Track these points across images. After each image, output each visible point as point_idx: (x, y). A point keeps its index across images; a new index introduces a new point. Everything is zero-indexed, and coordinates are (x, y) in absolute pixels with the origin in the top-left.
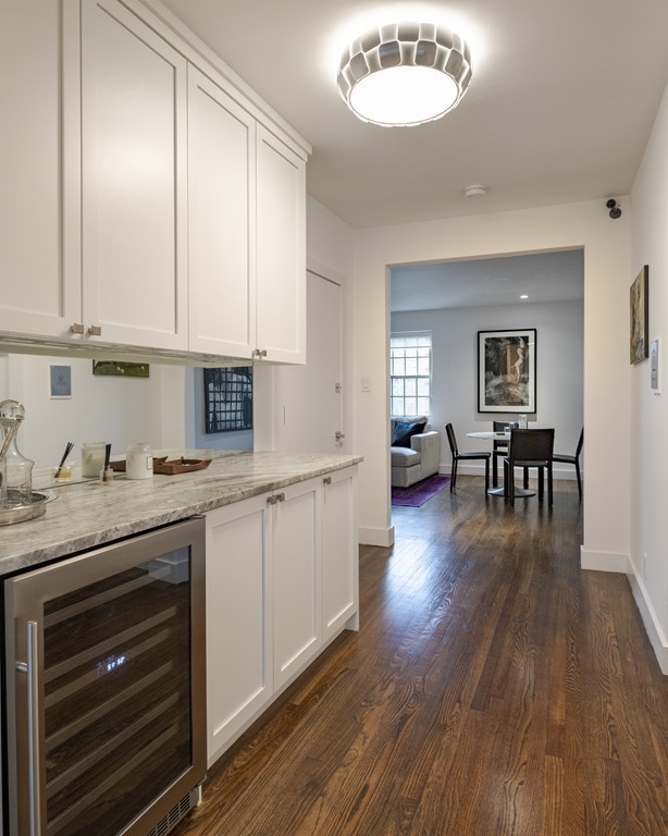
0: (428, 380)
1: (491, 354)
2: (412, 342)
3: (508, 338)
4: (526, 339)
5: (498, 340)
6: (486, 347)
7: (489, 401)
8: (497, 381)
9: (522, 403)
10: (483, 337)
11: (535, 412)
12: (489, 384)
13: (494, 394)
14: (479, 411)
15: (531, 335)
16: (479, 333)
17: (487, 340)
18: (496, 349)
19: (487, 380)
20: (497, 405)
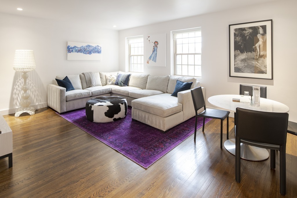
0: (200, 55)
1: (238, 39)
2: (192, 34)
3: (250, 28)
4: (264, 28)
5: (244, 29)
6: (235, 34)
7: (237, 70)
8: (243, 56)
9: (262, 72)
10: (233, 28)
11: (272, 79)
12: (237, 59)
13: (241, 65)
14: (230, 76)
15: (268, 24)
16: (230, 25)
17: (236, 30)
18: (243, 36)
19: (235, 56)
20: (243, 72)
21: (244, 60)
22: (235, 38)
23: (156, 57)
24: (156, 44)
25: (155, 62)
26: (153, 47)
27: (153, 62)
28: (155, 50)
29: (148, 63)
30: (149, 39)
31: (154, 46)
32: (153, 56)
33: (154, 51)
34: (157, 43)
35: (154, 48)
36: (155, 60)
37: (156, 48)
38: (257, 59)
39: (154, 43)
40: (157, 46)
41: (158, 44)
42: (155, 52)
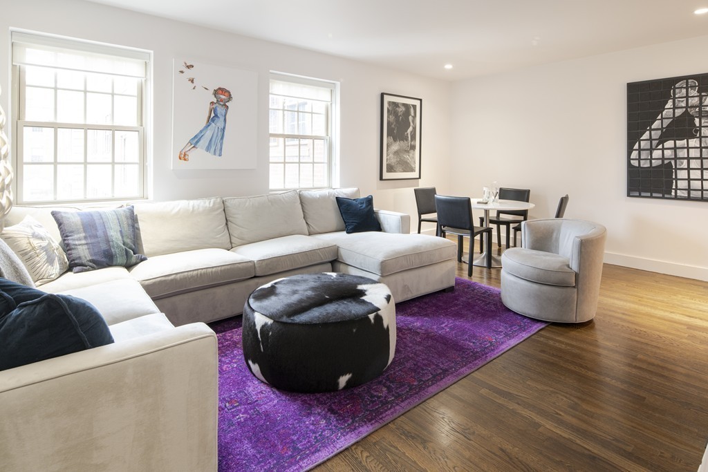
1: (392, 118)
3: (403, 105)
5: (397, 105)
6: (388, 110)
7: (389, 168)
8: (396, 146)
9: (412, 169)
10: (387, 100)
11: (420, 178)
12: (390, 150)
13: (393, 160)
14: (381, 179)
16: (383, 94)
17: (389, 103)
18: (396, 114)
19: (388, 146)
20: (395, 171)
21: (396, 153)
22: (388, 117)
23: (222, 138)
24: (223, 97)
25: (217, 157)
26: (208, 107)
27: (209, 155)
28: (216, 116)
29: (183, 157)
30: (189, 73)
31: (212, 103)
32: (208, 134)
33: (211, 120)
34: (226, 94)
35: (213, 110)
36: (216, 146)
37: (220, 110)
38: (408, 152)
39: (212, 91)
40: (225, 105)
41: (230, 98)
42: (220, 123)
